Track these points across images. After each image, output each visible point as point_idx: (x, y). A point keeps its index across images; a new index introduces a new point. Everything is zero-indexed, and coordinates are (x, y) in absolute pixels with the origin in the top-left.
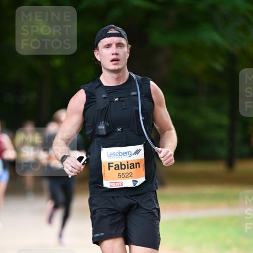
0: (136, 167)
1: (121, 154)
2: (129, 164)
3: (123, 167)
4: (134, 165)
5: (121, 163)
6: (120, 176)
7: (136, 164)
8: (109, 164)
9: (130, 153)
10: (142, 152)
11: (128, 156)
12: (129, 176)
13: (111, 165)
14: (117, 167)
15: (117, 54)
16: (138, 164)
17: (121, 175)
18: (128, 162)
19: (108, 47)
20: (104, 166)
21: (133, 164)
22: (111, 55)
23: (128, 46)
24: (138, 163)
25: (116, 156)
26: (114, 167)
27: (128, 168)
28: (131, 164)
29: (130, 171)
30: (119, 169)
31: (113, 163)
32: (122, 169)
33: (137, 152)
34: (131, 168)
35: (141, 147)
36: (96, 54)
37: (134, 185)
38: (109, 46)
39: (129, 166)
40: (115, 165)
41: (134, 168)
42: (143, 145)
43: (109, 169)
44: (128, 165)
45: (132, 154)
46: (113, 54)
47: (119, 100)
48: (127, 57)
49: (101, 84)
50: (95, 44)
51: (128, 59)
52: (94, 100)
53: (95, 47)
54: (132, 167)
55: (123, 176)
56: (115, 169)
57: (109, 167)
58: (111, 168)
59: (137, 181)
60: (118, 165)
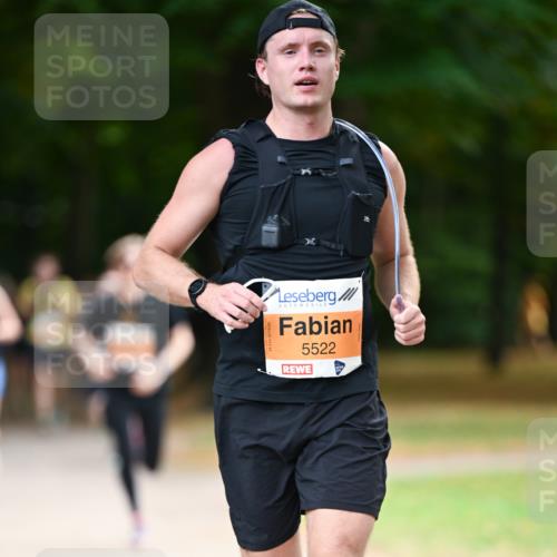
0: (344, 331)
1: (311, 297)
2: (330, 321)
3: (316, 328)
4: (339, 326)
5: (311, 318)
6: (306, 351)
7: (345, 322)
8: (282, 319)
9: (332, 296)
10: (359, 296)
11: (328, 301)
12: (327, 350)
13: (285, 322)
14: (303, 328)
15: (311, 69)
16: (348, 324)
17: (310, 346)
18: (326, 317)
19: (290, 53)
20: (269, 324)
21: (338, 322)
22: (297, 71)
23: (337, 52)
24: (350, 321)
25: (299, 302)
26: (294, 327)
27: (326, 333)
28: (333, 323)
29: (329, 338)
30: (304, 333)
31: (291, 319)
32: (312, 332)
33: (348, 295)
34: (333, 332)
35: (357, 283)
36: (259, 68)
37: (338, 373)
38: (292, 49)
39: (330, 326)
40: (297, 324)
41: (339, 331)
42: (360, 279)
43: (282, 333)
44: (326, 323)
45: (338, 298)
46: (302, 69)
47: (313, 174)
48: (336, 79)
49: (270, 135)
50: (259, 45)
51: (337, 83)
52: (254, 166)
53: (259, 51)
54: (335, 330)
55: (315, 351)
56: (296, 333)
57: (282, 327)
58: (285, 329)
59: (343, 364)
60: (304, 323)
